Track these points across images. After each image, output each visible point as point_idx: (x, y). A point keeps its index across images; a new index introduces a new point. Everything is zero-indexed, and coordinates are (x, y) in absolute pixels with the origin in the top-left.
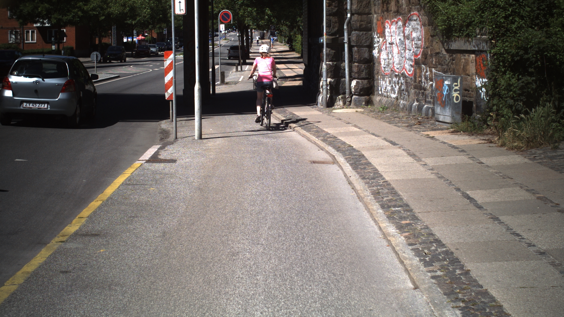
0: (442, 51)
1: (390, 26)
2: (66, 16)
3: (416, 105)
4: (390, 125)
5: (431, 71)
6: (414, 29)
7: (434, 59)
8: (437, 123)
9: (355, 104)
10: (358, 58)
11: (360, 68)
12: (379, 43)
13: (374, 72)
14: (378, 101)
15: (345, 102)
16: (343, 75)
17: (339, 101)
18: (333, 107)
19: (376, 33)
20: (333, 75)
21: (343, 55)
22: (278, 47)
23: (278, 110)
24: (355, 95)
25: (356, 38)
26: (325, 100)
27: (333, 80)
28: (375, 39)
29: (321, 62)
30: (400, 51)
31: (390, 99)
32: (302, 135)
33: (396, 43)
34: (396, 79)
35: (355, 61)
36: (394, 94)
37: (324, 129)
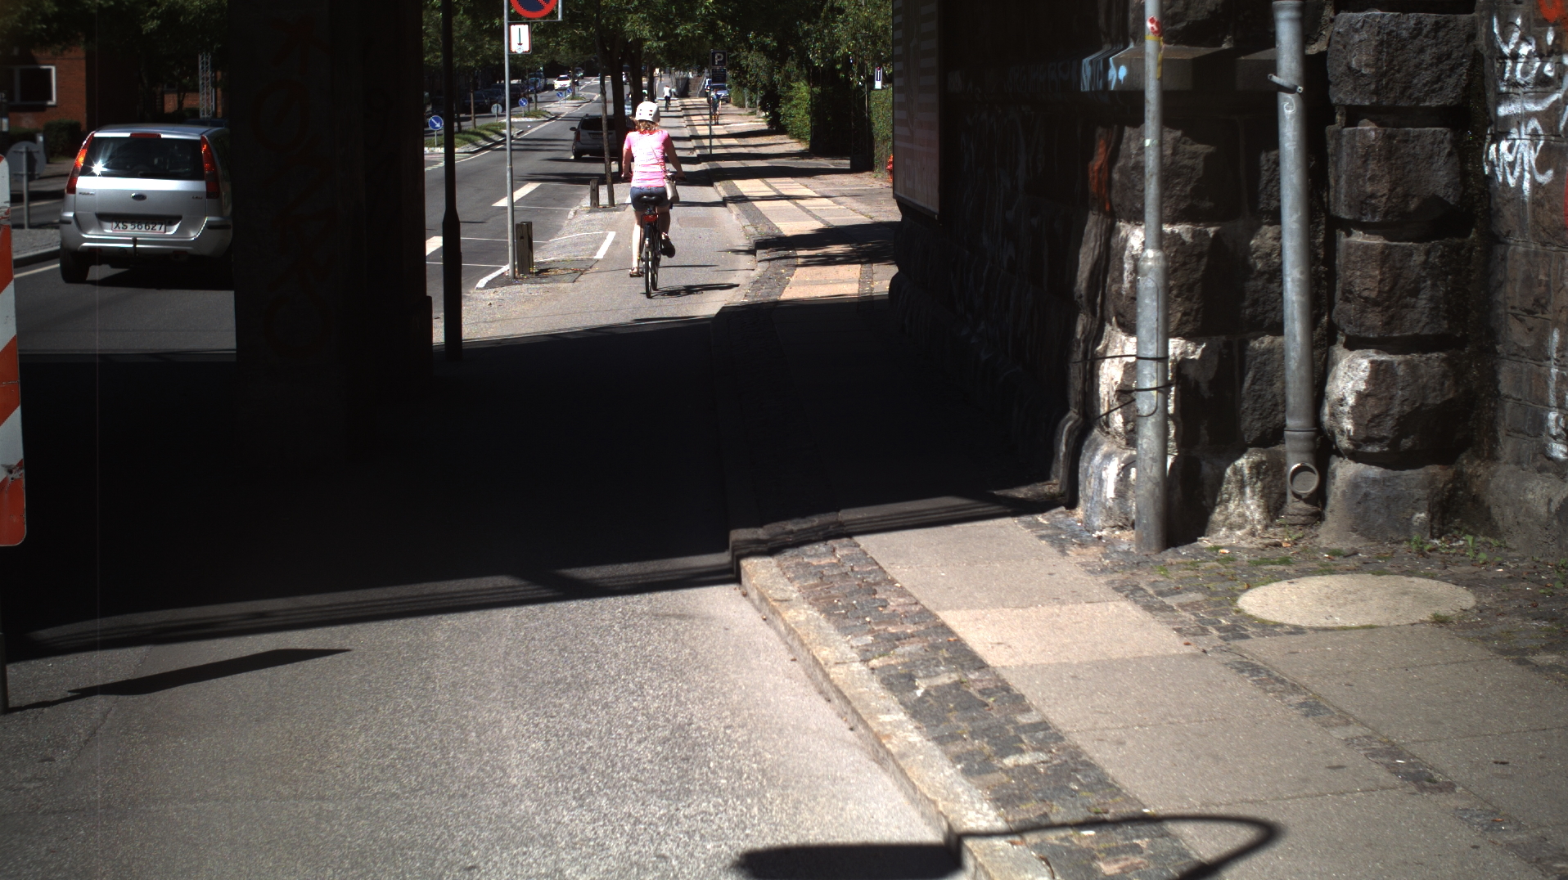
9: (1362, 525)
10: (1384, 199)
11: (1398, 265)
12: (1546, 95)
13: (1500, 297)
14: (1543, 510)
15: (1275, 496)
16: (1260, 310)
17: (1235, 491)
18: (1205, 542)
19: (1519, 21)
20: (1198, 310)
21: (1264, 178)
22: (734, 120)
23: (815, 562)
24: (1357, 461)
25: (1378, 60)
26: (1153, 495)
27: (1199, 351)
28: (1509, 63)
29: (1094, 218)
35: (1366, 219)
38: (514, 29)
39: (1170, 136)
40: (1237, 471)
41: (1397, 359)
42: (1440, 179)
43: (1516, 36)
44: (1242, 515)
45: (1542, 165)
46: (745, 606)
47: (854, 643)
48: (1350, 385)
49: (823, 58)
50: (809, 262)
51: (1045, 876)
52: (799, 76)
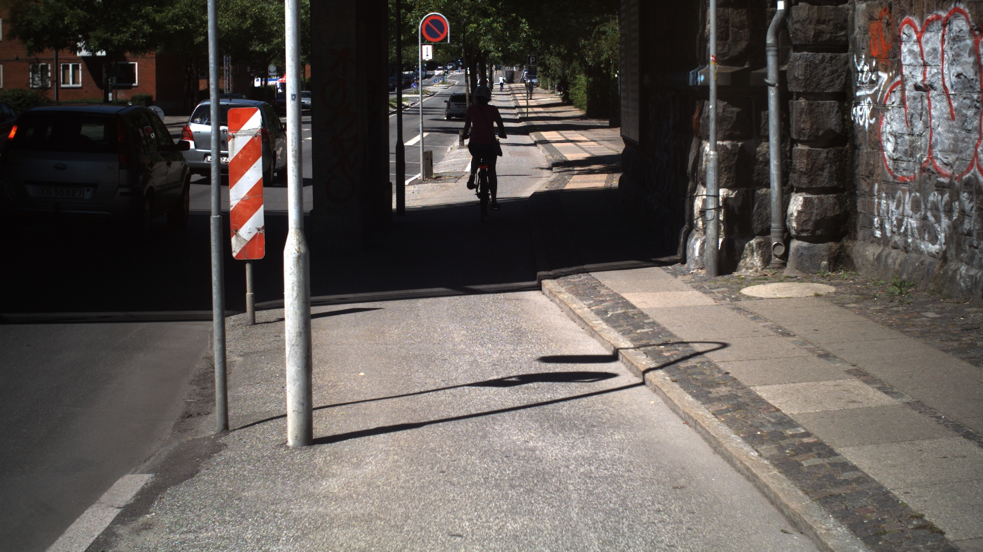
1: (920, 34)
9: (800, 267)
10: (808, 130)
11: (815, 158)
12: (873, 87)
13: (857, 171)
14: (871, 258)
15: (767, 256)
16: (761, 177)
17: (749, 254)
18: (736, 274)
19: (863, 57)
20: (733, 177)
21: (763, 122)
22: (541, 97)
23: (572, 280)
24: (798, 240)
25: (806, 73)
26: (713, 253)
27: (734, 194)
28: (860, 74)
29: (695, 140)
30: (956, 110)
31: (914, 255)
32: (681, 412)
33: (944, 85)
34: (940, 197)
35: (802, 139)
36: (933, 244)
37: (758, 388)
38: (424, 47)
39: (722, 104)
40: (750, 245)
41: (813, 196)
42: (833, 122)
43: (862, 65)
44: (752, 264)
45: (872, 116)
46: (544, 297)
47: (586, 303)
48: (795, 208)
49: (594, 60)
50: (581, 173)
51: (644, 357)
52: (580, 71)
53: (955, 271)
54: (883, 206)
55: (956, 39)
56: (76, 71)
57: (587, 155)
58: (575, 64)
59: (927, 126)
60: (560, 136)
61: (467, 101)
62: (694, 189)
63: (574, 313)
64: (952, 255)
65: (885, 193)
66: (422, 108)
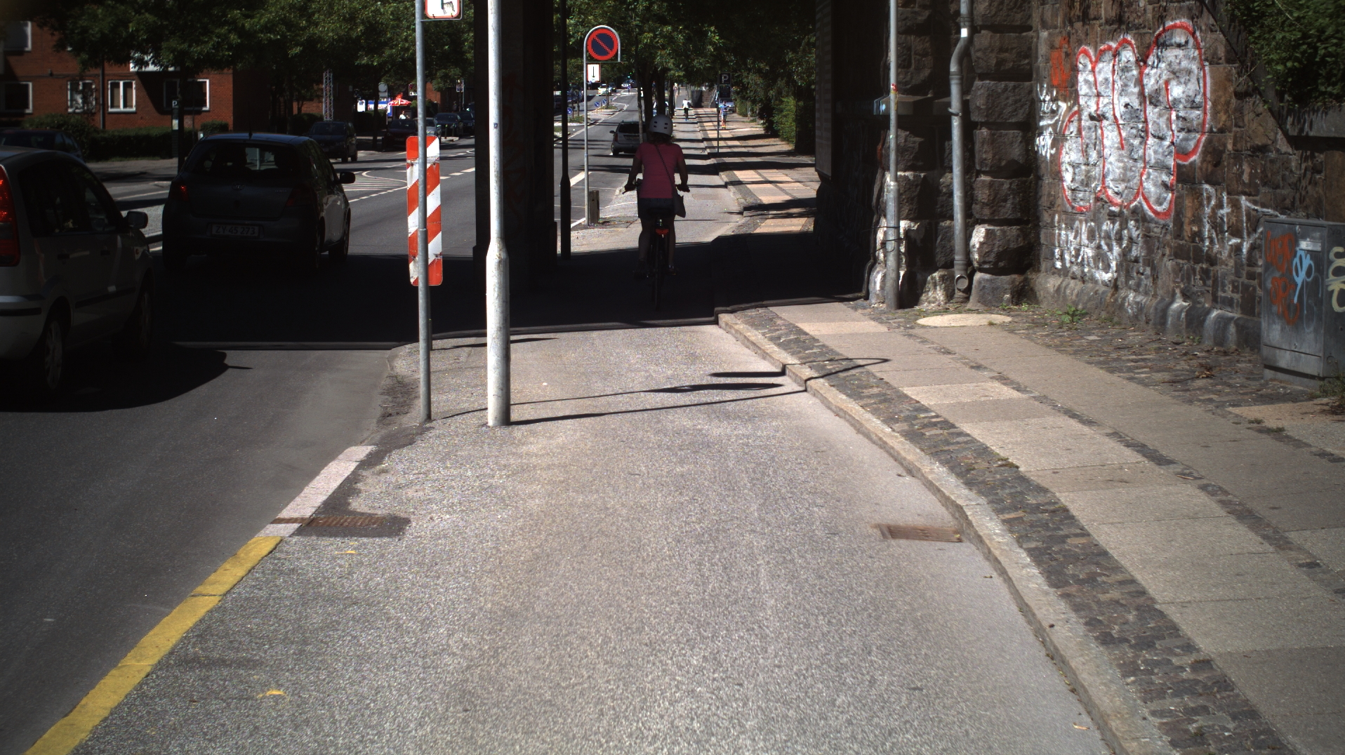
0: (1275, 141)
1: (1094, 64)
2: (198, 45)
3: (1182, 309)
4: (1114, 378)
5: (1236, 205)
6: (1175, 74)
7: (1246, 167)
8: (1269, 374)
9: (982, 299)
10: (991, 161)
11: (997, 189)
12: (1054, 117)
13: (1040, 203)
14: (1052, 290)
15: (950, 290)
16: (943, 209)
17: (932, 287)
18: (917, 308)
19: (1045, 86)
20: (915, 209)
21: (947, 152)
22: (738, 126)
23: (750, 314)
24: (981, 272)
25: (988, 102)
26: (893, 285)
27: (917, 226)
28: (1043, 103)
29: (879, 171)
30: (1125, 139)
31: (1090, 285)
32: (833, 407)
33: (1114, 115)
34: (1112, 226)
35: (984, 169)
36: (1107, 273)
37: (906, 389)
38: (590, 67)
39: (903, 134)
40: (932, 278)
41: (996, 228)
42: (1016, 152)
43: (1044, 94)
44: (935, 298)
45: (1052, 148)
46: (720, 329)
47: (760, 332)
48: (977, 239)
49: (803, 78)
50: (776, 217)
51: (809, 369)
52: (788, 92)
53: (1124, 299)
54: (1063, 237)
55: (1125, 69)
56: (128, 90)
57: (788, 198)
58: (781, 83)
59: (1100, 155)
60: (758, 176)
61: (641, 131)
62: (878, 222)
63: (748, 340)
64: (1122, 282)
65: (1065, 224)
66: (588, 141)
